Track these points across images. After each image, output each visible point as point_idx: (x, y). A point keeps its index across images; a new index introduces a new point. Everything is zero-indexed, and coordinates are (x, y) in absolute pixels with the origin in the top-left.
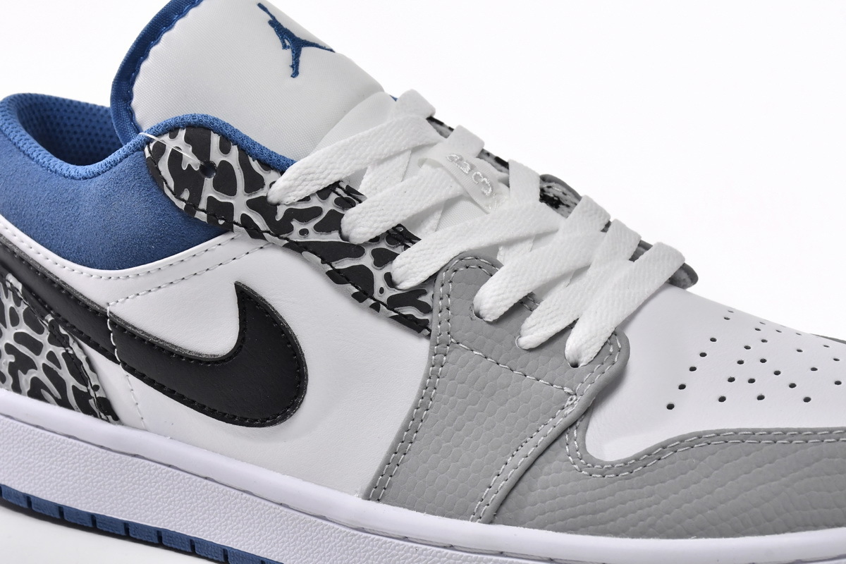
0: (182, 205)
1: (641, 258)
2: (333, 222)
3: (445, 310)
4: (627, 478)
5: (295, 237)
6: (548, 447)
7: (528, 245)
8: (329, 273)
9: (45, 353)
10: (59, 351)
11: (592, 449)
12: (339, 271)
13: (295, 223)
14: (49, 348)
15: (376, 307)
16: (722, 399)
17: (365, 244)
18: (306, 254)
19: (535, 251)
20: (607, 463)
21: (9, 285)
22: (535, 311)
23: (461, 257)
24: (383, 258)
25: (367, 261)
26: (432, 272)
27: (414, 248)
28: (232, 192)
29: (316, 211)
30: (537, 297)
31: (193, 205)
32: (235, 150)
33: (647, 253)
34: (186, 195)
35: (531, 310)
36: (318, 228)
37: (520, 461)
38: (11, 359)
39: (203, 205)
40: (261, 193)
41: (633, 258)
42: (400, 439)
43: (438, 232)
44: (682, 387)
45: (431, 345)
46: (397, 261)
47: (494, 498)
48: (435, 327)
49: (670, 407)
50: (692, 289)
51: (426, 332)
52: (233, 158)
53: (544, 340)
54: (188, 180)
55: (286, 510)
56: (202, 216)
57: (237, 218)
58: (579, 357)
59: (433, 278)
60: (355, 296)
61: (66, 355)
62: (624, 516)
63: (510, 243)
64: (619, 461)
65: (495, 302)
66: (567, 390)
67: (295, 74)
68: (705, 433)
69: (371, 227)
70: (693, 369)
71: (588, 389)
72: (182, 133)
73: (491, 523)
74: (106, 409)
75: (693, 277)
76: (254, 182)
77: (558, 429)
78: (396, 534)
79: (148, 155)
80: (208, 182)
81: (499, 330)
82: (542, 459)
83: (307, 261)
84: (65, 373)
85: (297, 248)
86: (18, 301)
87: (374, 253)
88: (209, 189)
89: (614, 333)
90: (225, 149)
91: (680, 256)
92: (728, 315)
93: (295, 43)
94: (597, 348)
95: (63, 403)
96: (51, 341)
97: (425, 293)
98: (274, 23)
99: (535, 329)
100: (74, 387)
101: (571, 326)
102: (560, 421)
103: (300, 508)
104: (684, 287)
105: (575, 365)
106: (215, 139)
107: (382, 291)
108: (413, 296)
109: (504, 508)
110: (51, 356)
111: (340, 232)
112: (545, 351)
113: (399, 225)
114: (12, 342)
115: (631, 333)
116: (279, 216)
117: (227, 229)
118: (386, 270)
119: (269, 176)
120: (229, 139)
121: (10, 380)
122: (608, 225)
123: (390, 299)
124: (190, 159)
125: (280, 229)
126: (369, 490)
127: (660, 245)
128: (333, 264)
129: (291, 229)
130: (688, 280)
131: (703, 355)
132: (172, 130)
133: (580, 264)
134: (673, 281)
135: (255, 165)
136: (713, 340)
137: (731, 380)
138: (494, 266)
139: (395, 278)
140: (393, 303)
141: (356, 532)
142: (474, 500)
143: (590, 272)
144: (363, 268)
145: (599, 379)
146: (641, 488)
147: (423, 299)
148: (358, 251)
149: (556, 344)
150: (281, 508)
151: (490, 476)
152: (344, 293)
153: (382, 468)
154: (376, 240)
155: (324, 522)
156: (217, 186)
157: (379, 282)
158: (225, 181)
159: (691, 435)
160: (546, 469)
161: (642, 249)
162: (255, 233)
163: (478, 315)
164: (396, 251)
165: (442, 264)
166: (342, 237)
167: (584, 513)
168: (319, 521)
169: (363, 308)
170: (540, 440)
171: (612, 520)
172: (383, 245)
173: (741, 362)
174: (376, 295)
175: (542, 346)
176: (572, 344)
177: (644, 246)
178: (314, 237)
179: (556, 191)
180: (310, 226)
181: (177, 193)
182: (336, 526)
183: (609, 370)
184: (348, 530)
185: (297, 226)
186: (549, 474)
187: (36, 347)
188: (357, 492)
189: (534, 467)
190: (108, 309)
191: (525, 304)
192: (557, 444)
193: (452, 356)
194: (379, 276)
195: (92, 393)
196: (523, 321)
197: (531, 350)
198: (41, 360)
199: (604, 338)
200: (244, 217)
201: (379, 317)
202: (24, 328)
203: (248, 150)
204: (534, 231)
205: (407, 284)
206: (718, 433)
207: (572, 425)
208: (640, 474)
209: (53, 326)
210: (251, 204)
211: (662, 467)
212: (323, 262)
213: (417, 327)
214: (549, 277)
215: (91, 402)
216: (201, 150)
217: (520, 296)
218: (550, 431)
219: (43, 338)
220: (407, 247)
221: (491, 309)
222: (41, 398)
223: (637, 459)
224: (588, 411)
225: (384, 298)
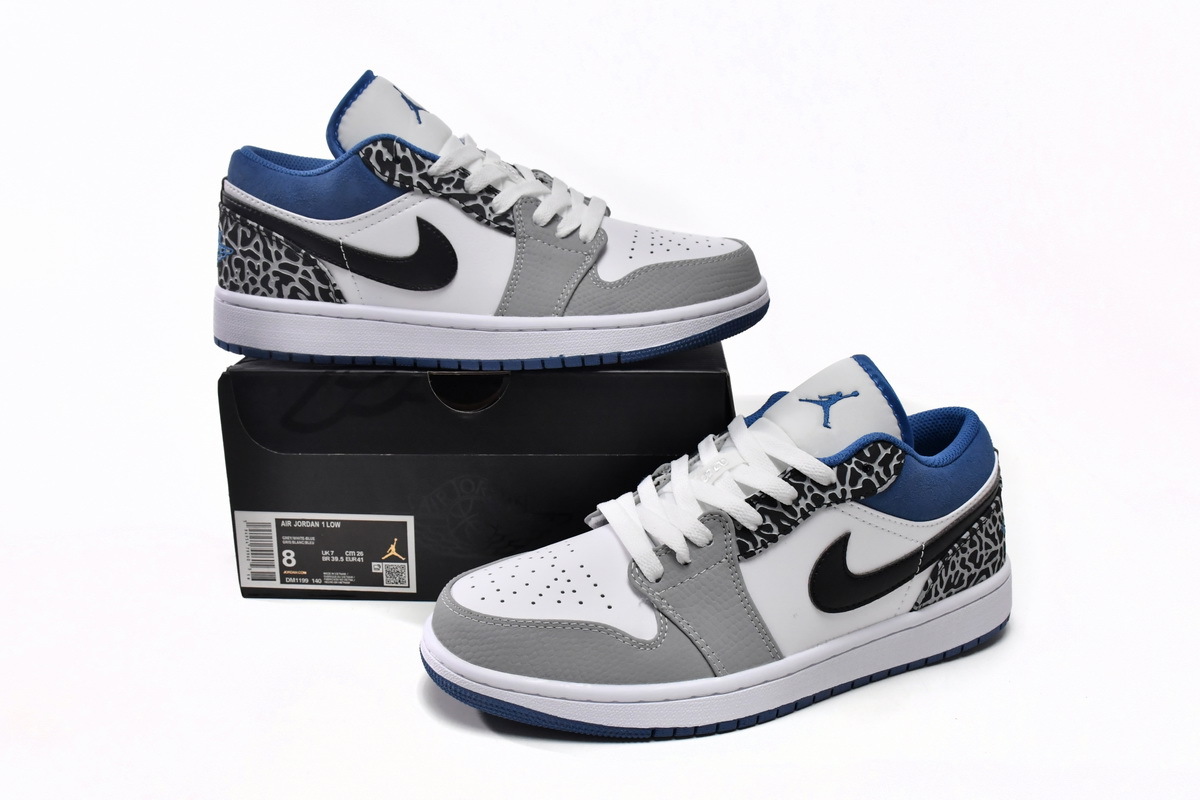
0: (386, 179)
1: (590, 204)
2: (460, 184)
3: (519, 223)
4: (621, 288)
5: (445, 191)
8: (463, 209)
9: (300, 271)
10: (309, 269)
11: (602, 277)
12: (467, 207)
13: (443, 185)
14: (302, 268)
15: (488, 224)
16: (653, 252)
17: (477, 193)
18: (451, 199)
19: (549, 199)
20: (611, 283)
21: (274, 238)
22: (561, 222)
23: (522, 198)
24: (487, 200)
25: (479, 201)
26: (510, 206)
27: (499, 195)
28: (411, 171)
29: (452, 179)
30: (559, 216)
31: (392, 178)
32: (407, 149)
33: (591, 202)
34: (387, 174)
36: (454, 187)
38: (277, 279)
39: (397, 178)
40: (424, 171)
41: (586, 204)
42: (509, 284)
43: (508, 189)
44: (633, 249)
45: (518, 243)
46: (494, 201)
47: (563, 304)
48: (517, 231)
49: (631, 257)
51: (513, 233)
52: (408, 153)
53: (568, 234)
54: (387, 166)
56: (397, 184)
57: (415, 183)
58: (587, 239)
59: (512, 208)
60: (476, 219)
61: (314, 271)
63: (538, 195)
64: (616, 281)
65: (543, 217)
66: (584, 253)
67: (420, 123)
68: (650, 266)
69: (477, 186)
70: (634, 243)
71: (594, 252)
72: (380, 143)
73: (563, 316)
74: (339, 297)
75: (610, 212)
76: (420, 166)
77: (585, 271)
79: (362, 156)
80: (398, 166)
81: (546, 230)
83: (450, 203)
84: (314, 281)
85: (446, 197)
86: (280, 246)
88: (399, 171)
90: (404, 150)
91: (604, 203)
92: (634, 225)
93: (416, 108)
94: (592, 236)
95: (312, 298)
96: (304, 264)
97: (509, 215)
98: (404, 97)
99: (563, 229)
100: (320, 288)
101: (579, 228)
102: (585, 268)
105: (586, 243)
106: (398, 146)
107: (489, 215)
108: (504, 216)
109: (568, 309)
110: (305, 273)
111: (465, 188)
112: (569, 238)
113: (491, 185)
114: (277, 270)
115: (603, 229)
116: (436, 182)
117: (411, 189)
118: (490, 205)
119: (427, 163)
120: (404, 145)
121: (275, 291)
123: (494, 219)
124: (387, 156)
125: (437, 188)
126: (498, 311)
127: (593, 198)
128: (464, 204)
129: (442, 188)
132: (374, 141)
133: (567, 204)
135: (419, 157)
137: (653, 245)
139: (494, 209)
140: (496, 220)
142: (553, 307)
143: (574, 206)
144: (478, 205)
145: (596, 248)
146: (629, 291)
147: (509, 218)
148: (474, 197)
149: (574, 235)
152: (472, 218)
153: (503, 299)
154: (481, 192)
156: (403, 168)
157: (488, 212)
158: (407, 166)
159: (644, 267)
162: (425, 191)
163: (536, 223)
164: (491, 197)
165: (515, 201)
166: (466, 191)
169: (482, 224)
170: (579, 276)
172: (485, 194)
174: (488, 217)
175: (568, 236)
176: (582, 233)
177: (588, 199)
178: (453, 191)
179: (541, 175)
180: (451, 186)
181: (383, 173)
183: (601, 243)
185: (445, 187)
186: (584, 291)
187: (294, 270)
188: (491, 314)
190: (341, 241)
191: (556, 218)
192: (586, 278)
194: (487, 208)
195: (332, 289)
197: (563, 238)
198: (298, 275)
200: (418, 183)
201: (490, 228)
202: (285, 260)
203: (414, 151)
204: (544, 192)
205: (502, 211)
207: (591, 268)
209: (306, 257)
210: (421, 176)
212: (460, 203)
213: (508, 231)
215: (331, 294)
216: (392, 150)
219: (299, 264)
220: (496, 195)
222: (298, 298)
223: (624, 279)
224: (596, 262)
225: (492, 219)
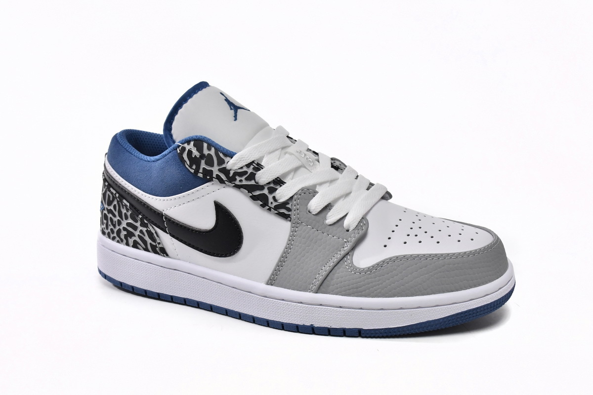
0: (192, 171)
1: (371, 189)
2: (252, 177)
3: (296, 210)
4: (369, 274)
5: (237, 183)
6: (338, 263)
7: (327, 184)
8: (251, 197)
9: (138, 230)
10: (144, 229)
11: (355, 263)
12: (255, 196)
13: (237, 177)
14: (140, 228)
15: (270, 209)
16: (405, 243)
17: (265, 185)
18: (242, 189)
19: (331, 187)
20: (361, 269)
21: (124, 204)
22: (332, 210)
23: (302, 189)
24: (272, 190)
25: (266, 191)
26: (291, 195)
27: (284, 186)
28: (212, 165)
29: (246, 172)
30: (332, 205)
31: (197, 171)
32: (213, 149)
33: (373, 187)
34: (194, 167)
35: (330, 210)
36: (246, 179)
37: (327, 268)
38: (125, 233)
39: (201, 171)
40: (224, 166)
41: (368, 189)
42: (280, 261)
43: (293, 180)
44: (389, 238)
45: (292, 224)
46: (278, 191)
47: (318, 283)
48: (293, 217)
49: (385, 246)
50: (390, 201)
51: (290, 219)
52: (212, 152)
53: (335, 221)
54: (195, 161)
55: (235, 289)
56: (201, 175)
57: (214, 176)
58: (349, 227)
59: (292, 198)
60: (261, 205)
61: (147, 231)
62: (369, 289)
63: (321, 184)
64: (366, 268)
65: (316, 207)
66: (345, 240)
67: (236, 119)
68: (400, 256)
69: (267, 178)
70: (393, 231)
71: (353, 240)
72: (192, 143)
73: (317, 293)
74: (163, 252)
75: (391, 196)
76: (221, 162)
77: (342, 256)
78: (280, 298)
79: (179, 152)
80: (203, 162)
81: (317, 218)
82: (336, 267)
83: (242, 192)
84: (147, 238)
85: (238, 187)
86: (127, 210)
87: (268, 188)
88: (203, 165)
89: (363, 218)
90: (209, 149)
91: (385, 188)
92: (405, 211)
93: (235, 108)
94: (356, 224)
95: (146, 250)
96: (141, 225)
97: (288, 204)
98: (227, 100)
99: (332, 217)
100: (150, 243)
101: (346, 216)
102: (343, 253)
103: (241, 289)
104: (387, 200)
105: (348, 231)
106: (205, 145)
107: (272, 203)
108: (284, 205)
109: (321, 287)
110: (141, 231)
111: (255, 181)
112: (336, 225)
113: (278, 178)
114: (125, 226)
115: (369, 218)
116: (231, 175)
117: (211, 180)
118: (273, 195)
119: (227, 159)
120: (211, 145)
121: (125, 241)
122: (357, 176)
123: (275, 206)
124: (196, 153)
125: (231, 179)
126: (268, 281)
127: (378, 184)
128: (253, 193)
129: (236, 180)
130: (389, 197)
131: (397, 226)
132: (188, 142)
133: (348, 192)
134: (383, 198)
135: (221, 155)
136: (400, 220)
137: (408, 235)
138: (315, 193)
139: (276, 198)
140: (276, 208)
141: (263, 298)
142: (310, 284)
143: (352, 194)
144: (264, 194)
145: (357, 236)
146: (375, 278)
147: (287, 206)
148: (262, 188)
149: (340, 222)
150: (234, 289)
151: (316, 274)
152: (257, 204)
153: (273, 272)
154: (269, 183)
155: (251, 294)
156: (206, 164)
157: (271, 200)
158: (210, 162)
159: (394, 257)
160: (338, 272)
161: (371, 186)
162: (221, 181)
163: (309, 212)
164: (277, 187)
165: (295, 192)
166: (256, 182)
167: (353, 288)
168: (249, 293)
169: (264, 210)
170: (335, 260)
171: (364, 291)
172: (272, 185)
173: (411, 228)
174: (270, 205)
175: (334, 223)
176: (346, 222)
177: (371, 185)
178: (245, 183)
179: (337, 164)
180: (243, 178)
181: (191, 166)
182: (255, 295)
183: (361, 232)
184: (260, 297)
185: (238, 178)
186: (339, 273)
187: (135, 228)
188: (263, 282)
189: (333, 271)
190: (164, 212)
191: (328, 207)
192: (341, 262)
193: (300, 228)
194: (270, 197)
195: (158, 246)
196: (327, 214)
197: (330, 225)
198: (137, 233)
199: (359, 220)
200: (217, 175)
201: (271, 213)
202: (130, 221)
203: (218, 149)
204: (330, 179)
205: (282, 200)
206: (404, 256)
207: (347, 254)
208: (374, 272)
209: (142, 220)
210: (220, 170)
211: (383, 270)
212: (249, 192)
213: (286, 217)
214: (336, 197)
215: (157, 249)
216: (200, 149)
217: (326, 204)
218: (339, 256)
219: (138, 224)
220: (281, 186)
221: (314, 209)
222: (137, 248)
223: (373, 266)
224: (353, 249)
225: (273, 206)
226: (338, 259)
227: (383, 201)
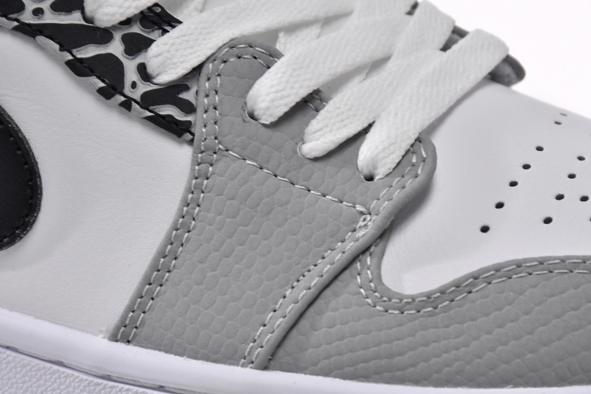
1: (455, 48)
2: (75, 1)
3: (211, 109)
4: (431, 315)
5: (27, 17)
6: (336, 277)
7: (315, 30)
8: (69, 64)
11: (389, 280)
12: (81, 60)
13: (27, 1)
15: (127, 105)
16: (548, 221)
17: (114, 27)
18: (41, 39)
19: (323, 38)
20: (407, 297)
22: (323, 113)
23: (232, 45)
25: (116, 48)
26: (195, 62)
27: (174, 33)
30: (324, 95)
33: (462, 42)
35: (317, 110)
36: (55, 7)
37: (302, 294)
41: (445, 48)
42: (155, 267)
43: (204, 14)
44: (500, 205)
45: (194, 153)
46: (153, 49)
47: (269, 339)
48: (199, 130)
49: (485, 229)
50: (518, 87)
51: (188, 136)
53: (332, 147)
55: (14, 354)
58: (375, 168)
59: (197, 70)
60: (101, 91)
62: (426, 360)
63: (292, 28)
64: (422, 295)
65: (273, 100)
66: (359, 208)
68: (526, 260)
69: (120, 7)
70: (513, 184)
71: (385, 207)
73: (265, 368)
75: (519, 72)
77: (347, 256)
78: (150, 383)
81: (278, 135)
82: (328, 292)
83: (41, 48)
85: (29, 31)
87: (126, 39)
89: (418, 140)
91: (502, 46)
92: (560, 118)
94: (396, 157)
97: (187, 88)
99: (321, 133)
101: (366, 131)
102: (351, 246)
103: (32, 352)
104: (508, 83)
105: (370, 178)
107: (134, 85)
108: (173, 92)
109: (281, 352)
111: (83, 13)
112: (334, 160)
113: (156, 5)
115: (439, 140)
118: (140, 59)
122: (415, 6)
123: (145, 96)
125: (9, 7)
126: (117, 329)
127: (479, 32)
128: (74, 51)
129: (22, 8)
130: (513, 76)
131: (527, 167)
133: (378, 54)
134: (494, 77)
136: (540, 149)
137: (560, 197)
138: (273, 56)
139: (150, 69)
140: (148, 100)
141: (100, 381)
142: (245, 341)
143: (390, 64)
144: (111, 57)
145: (398, 195)
146: (447, 326)
147: (185, 96)
148: (104, 35)
149: (347, 153)
150: (8, 352)
151: (265, 312)
152: (87, 88)
153: (133, 302)
154: (128, 22)
155: (62, 369)
157: (131, 74)
159: (508, 264)
160: (333, 304)
161: (456, 37)
163: (252, 116)
164: (151, 36)
165: (209, 53)
166: (85, 18)
167: (378, 357)
168: (55, 367)
169: (110, 107)
170: (326, 269)
171: (412, 366)
172: (136, 29)
173: (572, 176)
174: (127, 90)
175: (329, 155)
176: (366, 151)
177: (459, 33)
178: (50, 18)
180: (46, 4)
182: (76, 374)
183: (411, 184)
184: (91, 378)
186: (336, 309)
188: (101, 331)
189: (319, 301)
191: (310, 103)
192: (346, 274)
193: (220, 166)
194: (130, 67)
196: (307, 124)
197: (316, 159)
199: (405, 145)
201: (130, 118)
204: (322, 13)
205: (165, 77)
206: (541, 262)
207: (365, 250)
208: (446, 309)
211: (473, 302)
212: (62, 48)
213: (177, 129)
214: (340, 70)
217: (304, 92)
218: (338, 258)
220: (165, 32)
221: (268, 108)
223: (443, 291)
224: (385, 234)
225: (137, 95)
226: (337, 266)
227: (495, 89)
